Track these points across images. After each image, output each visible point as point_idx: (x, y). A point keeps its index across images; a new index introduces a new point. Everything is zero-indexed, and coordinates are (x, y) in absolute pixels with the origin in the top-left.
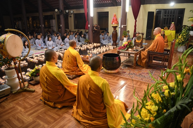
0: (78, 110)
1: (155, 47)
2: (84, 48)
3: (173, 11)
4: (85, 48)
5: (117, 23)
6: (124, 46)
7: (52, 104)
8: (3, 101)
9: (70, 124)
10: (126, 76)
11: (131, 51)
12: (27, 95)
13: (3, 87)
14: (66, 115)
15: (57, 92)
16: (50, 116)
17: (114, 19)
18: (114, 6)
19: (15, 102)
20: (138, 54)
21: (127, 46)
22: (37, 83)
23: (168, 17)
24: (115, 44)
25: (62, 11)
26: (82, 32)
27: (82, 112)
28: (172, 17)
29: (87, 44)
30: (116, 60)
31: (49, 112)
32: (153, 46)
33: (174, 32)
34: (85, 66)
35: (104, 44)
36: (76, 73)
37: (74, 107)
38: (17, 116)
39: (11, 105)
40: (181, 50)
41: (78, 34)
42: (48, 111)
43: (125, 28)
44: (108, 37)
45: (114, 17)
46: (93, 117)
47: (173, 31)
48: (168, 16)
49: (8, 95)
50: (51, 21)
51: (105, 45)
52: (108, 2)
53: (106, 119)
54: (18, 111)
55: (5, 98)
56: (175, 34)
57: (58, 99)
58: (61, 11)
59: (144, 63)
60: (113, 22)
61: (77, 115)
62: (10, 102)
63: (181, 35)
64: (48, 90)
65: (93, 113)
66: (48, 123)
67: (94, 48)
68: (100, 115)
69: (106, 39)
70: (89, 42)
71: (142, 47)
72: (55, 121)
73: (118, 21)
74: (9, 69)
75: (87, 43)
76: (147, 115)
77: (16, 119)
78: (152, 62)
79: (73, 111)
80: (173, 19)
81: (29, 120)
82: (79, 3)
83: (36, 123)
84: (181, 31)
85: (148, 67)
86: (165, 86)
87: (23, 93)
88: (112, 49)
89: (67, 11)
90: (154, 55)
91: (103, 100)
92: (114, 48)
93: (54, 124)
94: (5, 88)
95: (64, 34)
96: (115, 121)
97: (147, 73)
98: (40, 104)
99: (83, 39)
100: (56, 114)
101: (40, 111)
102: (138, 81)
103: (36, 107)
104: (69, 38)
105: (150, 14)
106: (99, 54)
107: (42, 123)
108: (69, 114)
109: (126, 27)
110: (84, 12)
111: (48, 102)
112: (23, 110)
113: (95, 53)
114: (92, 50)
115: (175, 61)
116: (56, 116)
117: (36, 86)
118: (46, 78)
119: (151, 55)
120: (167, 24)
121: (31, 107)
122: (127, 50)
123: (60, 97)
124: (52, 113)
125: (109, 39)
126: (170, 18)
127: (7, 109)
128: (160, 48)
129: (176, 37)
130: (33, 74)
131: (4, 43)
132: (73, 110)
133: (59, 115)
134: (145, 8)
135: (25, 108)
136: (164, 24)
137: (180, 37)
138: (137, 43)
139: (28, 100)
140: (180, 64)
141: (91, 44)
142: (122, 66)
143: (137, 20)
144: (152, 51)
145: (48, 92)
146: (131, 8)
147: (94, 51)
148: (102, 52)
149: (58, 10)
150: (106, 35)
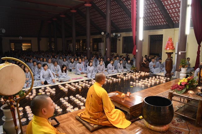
2: (127, 78)
4: (130, 77)
5: (173, 49)
6: (181, 85)
11: (193, 95)
17: (168, 44)
21: (185, 85)
24: (169, 75)
25: (108, 34)
29: (133, 73)
35: (155, 73)
36: (100, 123)
41: (124, 59)
43: (184, 55)
44: (160, 65)
45: (169, 40)
50: (99, 44)
51: (156, 76)
52: (163, 24)
58: (107, 34)
60: (167, 47)
67: (140, 78)
69: (158, 67)
73: (174, 45)
75: (134, 70)
82: (129, 26)
88: (164, 82)
89: (114, 34)
92: (167, 81)
99: (129, 65)
104: (112, 64)
109: (185, 53)
110: (132, 35)
122: (186, 92)
125: (161, 68)
141: (138, 72)
142: (176, 117)
143: (201, 44)
146: (193, 30)
147: (139, 84)
148: (149, 86)
149: (105, 33)
150: (158, 62)
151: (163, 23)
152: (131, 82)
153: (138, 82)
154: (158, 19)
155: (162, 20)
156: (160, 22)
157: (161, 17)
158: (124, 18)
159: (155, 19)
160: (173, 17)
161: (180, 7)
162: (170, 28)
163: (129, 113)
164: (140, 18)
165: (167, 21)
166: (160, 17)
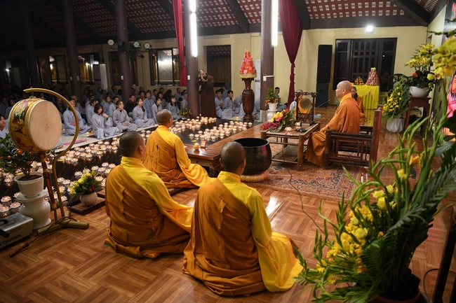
0: (198, 257)
1: (341, 123)
2: (180, 129)
3: (371, 43)
4: (183, 128)
5: (254, 72)
6: (275, 122)
7: (135, 251)
8: (20, 251)
9: (182, 289)
10: (284, 186)
11: (291, 131)
12: (71, 235)
13: (16, 221)
14: (171, 272)
15: (147, 222)
16: (135, 275)
17: (245, 63)
18: (242, 32)
19: (47, 251)
20: (306, 139)
21: (281, 121)
22: (91, 208)
23: (362, 56)
24: (249, 117)
25: (124, 43)
26: (170, 91)
27: (207, 262)
28: (370, 56)
29: (186, 120)
30: (261, 151)
31: (132, 268)
32: (338, 120)
33: (377, 88)
34: (193, 168)
35: (224, 117)
36: (176, 184)
37: (185, 252)
38: (61, 281)
39: (41, 258)
40: (394, 127)
41: (161, 95)
42: (128, 266)
44: (231, 103)
45: (246, 57)
46: (231, 269)
47: (375, 87)
48: (362, 54)
49: (28, 238)
51: (228, 122)
53: (259, 271)
54: (61, 269)
55: (22, 245)
56: (380, 94)
57: (150, 238)
58: (121, 44)
59: (319, 158)
60: (244, 69)
61: (195, 268)
62: (37, 253)
63: (392, 95)
64: (127, 219)
65: (233, 260)
66: (135, 289)
67: (203, 127)
68: (247, 265)
69: (228, 107)
70: (190, 115)
71: (314, 123)
72: (148, 286)
73: (254, 66)
74: (27, 177)
75: (186, 116)
76: (349, 247)
77: (60, 286)
78: (337, 154)
79: (185, 261)
80: (373, 59)
81: (91, 287)
82: (161, 26)
83: (108, 291)
84: (391, 87)
85: (329, 164)
86: (376, 192)
87: (63, 232)
88: (245, 129)
89: (136, 44)
90: (340, 138)
91: (251, 231)
92: (248, 127)
93: (147, 291)
94: (21, 222)
95: (130, 97)
96: (276, 274)
97: (329, 179)
98: (107, 253)
99: (174, 108)
100: (149, 271)
101: (109, 267)
102: (310, 197)
103: (99, 259)
104: (142, 107)
105: (324, 50)
106: (216, 141)
107: (120, 291)
108: (177, 270)
109: (273, 79)
111: (125, 246)
112: (70, 267)
113: (208, 140)
114: (200, 132)
115: (383, 151)
116: (149, 274)
117: (88, 215)
118: (123, 193)
119: (335, 140)
120: (360, 71)
121: (88, 260)
122: (283, 130)
123: (152, 234)
124: (139, 269)
125: (234, 108)
126: (367, 59)
127: (33, 267)
128: (351, 125)
129: (382, 100)
130: (79, 189)
131: (24, 120)
132: (186, 259)
133: (154, 273)
134: (310, 38)
135: (75, 263)
136: (355, 72)
137: (390, 100)
138: (301, 114)
139: (76, 246)
140: (401, 149)
141: (195, 119)
142: (274, 165)
143: (295, 62)
144: (335, 131)
145: (126, 225)
146: (282, 37)
147: (205, 135)
148: (222, 137)
149: (115, 41)
150: (228, 98)
151: (230, 23)
152: (191, 135)
153: (203, 134)
154: (221, 14)
155: (227, 16)
156: (223, 20)
157: (226, 11)
158: (149, 8)
159: (214, 13)
160: (247, 12)
161: (260, 10)
162: (243, 32)
163: (211, 167)
164: (191, 12)
165: (236, 19)
166: (223, 10)
